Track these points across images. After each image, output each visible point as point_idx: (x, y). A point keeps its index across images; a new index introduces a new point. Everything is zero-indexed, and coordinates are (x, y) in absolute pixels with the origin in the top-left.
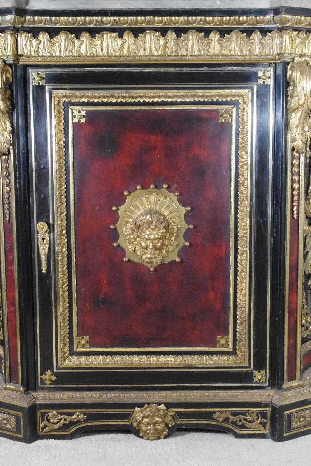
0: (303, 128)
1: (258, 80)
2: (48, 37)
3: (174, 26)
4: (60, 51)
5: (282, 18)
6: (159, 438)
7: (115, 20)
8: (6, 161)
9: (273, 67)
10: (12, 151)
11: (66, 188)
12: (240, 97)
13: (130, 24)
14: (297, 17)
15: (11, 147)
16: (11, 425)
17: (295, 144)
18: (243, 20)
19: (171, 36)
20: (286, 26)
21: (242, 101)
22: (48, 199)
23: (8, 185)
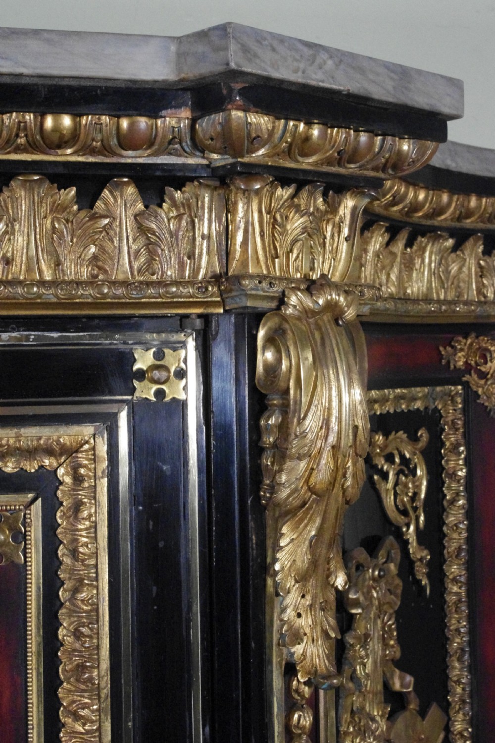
0: (328, 576)
1: (136, 383)
5: (234, 124)
9: (198, 333)
12: (61, 455)
14: (291, 123)
17: (298, 649)
18: (57, 129)
20: (246, 160)
21: (67, 473)
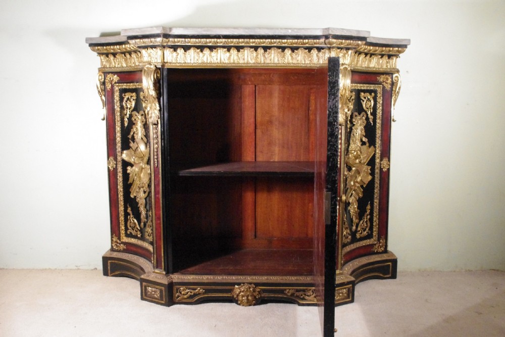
0: (344, 109)
2: (183, 51)
3: (262, 45)
4: (191, 60)
5: (330, 41)
6: (250, 305)
7: (225, 41)
8: (156, 129)
10: (159, 122)
13: (235, 43)
14: (339, 40)
16: (157, 295)
18: (305, 42)
19: (261, 51)
20: (333, 46)
23: (157, 143)
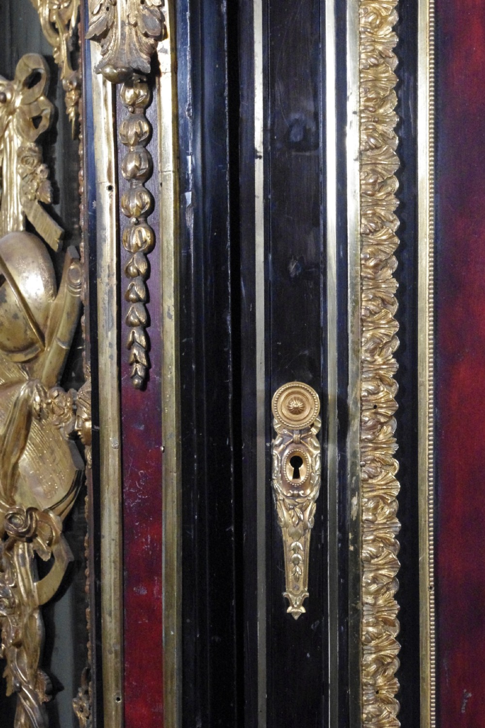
8: (138, 111)
10: (166, 62)
11: (400, 232)
15: (165, 44)
22: (317, 283)
23: (146, 216)
